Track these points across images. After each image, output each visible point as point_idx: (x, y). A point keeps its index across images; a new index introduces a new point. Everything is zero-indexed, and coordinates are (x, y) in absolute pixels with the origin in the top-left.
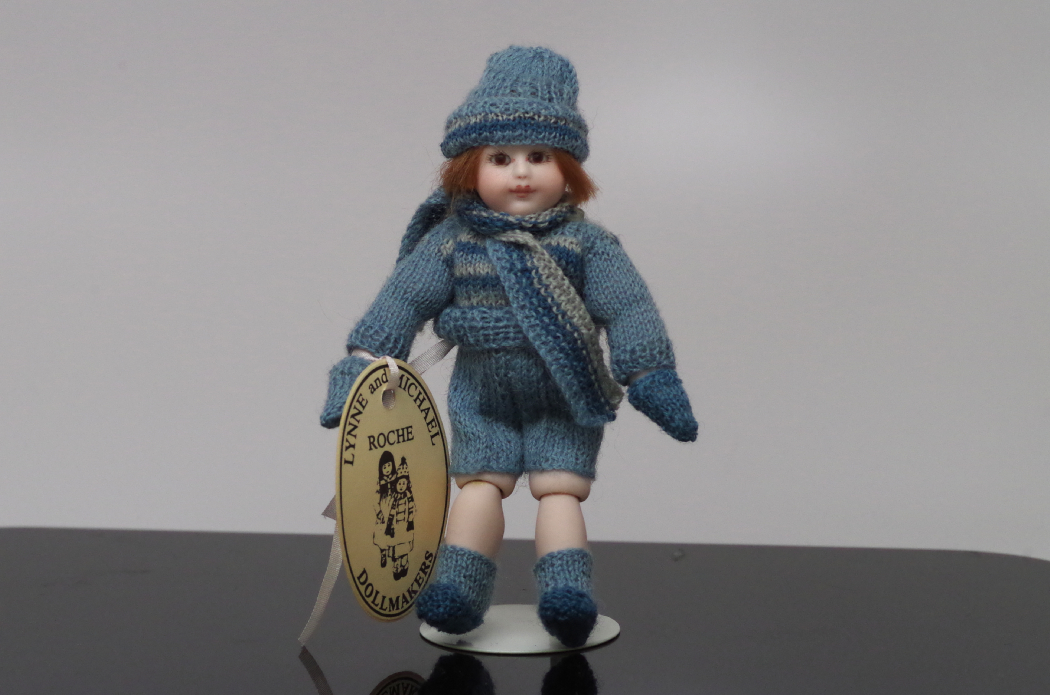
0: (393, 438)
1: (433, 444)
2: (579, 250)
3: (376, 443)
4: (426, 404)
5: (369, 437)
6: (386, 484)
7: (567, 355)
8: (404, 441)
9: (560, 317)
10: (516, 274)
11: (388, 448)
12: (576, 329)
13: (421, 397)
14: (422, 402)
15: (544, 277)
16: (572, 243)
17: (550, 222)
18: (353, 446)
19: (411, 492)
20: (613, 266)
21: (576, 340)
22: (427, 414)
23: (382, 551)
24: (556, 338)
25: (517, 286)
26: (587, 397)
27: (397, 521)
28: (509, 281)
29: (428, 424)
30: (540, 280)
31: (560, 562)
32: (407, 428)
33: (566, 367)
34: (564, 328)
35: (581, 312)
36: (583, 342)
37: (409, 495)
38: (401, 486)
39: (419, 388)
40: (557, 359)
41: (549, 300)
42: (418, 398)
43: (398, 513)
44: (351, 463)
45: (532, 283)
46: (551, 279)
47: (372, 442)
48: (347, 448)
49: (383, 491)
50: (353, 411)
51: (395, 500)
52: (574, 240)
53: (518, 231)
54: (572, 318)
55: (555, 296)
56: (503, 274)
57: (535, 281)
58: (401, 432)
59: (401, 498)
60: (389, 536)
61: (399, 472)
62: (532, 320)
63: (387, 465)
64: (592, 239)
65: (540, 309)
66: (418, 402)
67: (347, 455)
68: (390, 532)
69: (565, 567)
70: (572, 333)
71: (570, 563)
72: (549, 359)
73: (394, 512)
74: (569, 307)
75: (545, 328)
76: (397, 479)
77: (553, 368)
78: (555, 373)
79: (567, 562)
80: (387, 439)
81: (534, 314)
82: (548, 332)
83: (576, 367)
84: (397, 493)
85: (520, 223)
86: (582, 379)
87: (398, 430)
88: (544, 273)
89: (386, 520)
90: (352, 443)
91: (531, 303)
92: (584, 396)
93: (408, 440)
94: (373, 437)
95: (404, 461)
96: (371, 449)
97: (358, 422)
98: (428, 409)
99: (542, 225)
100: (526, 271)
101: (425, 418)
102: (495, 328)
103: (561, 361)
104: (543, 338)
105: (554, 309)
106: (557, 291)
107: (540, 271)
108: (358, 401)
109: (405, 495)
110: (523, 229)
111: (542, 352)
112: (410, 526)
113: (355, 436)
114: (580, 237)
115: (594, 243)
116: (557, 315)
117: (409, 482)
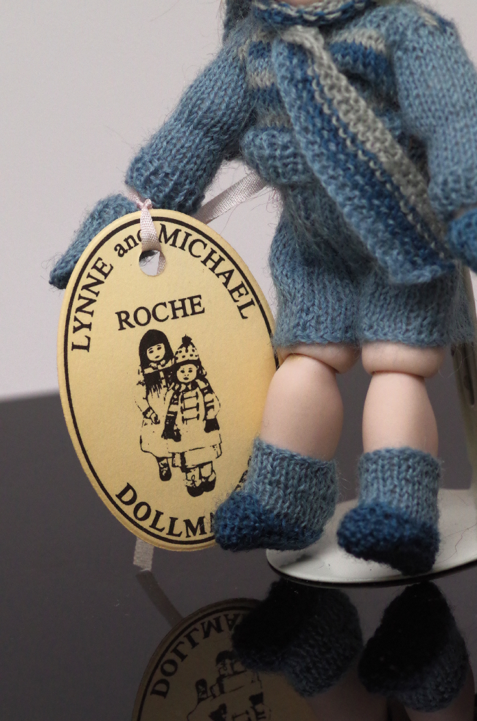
0: (162, 312)
1: (244, 317)
2: (381, 47)
3: (131, 320)
4: (226, 266)
5: (119, 314)
6: (157, 373)
7: (362, 190)
8: (185, 315)
9: (348, 142)
10: (296, 86)
11: (154, 325)
12: (374, 157)
13: (215, 257)
14: (217, 264)
15: (326, 89)
16: (370, 38)
17: (344, 11)
18: (89, 326)
19: (206, 381)
20: (427, 65)
21: (373, 172)
22: (228, 279)
23: (159, 459)
24: (346, 170)
25: (298, 102)
26: (403, 244)
27: (184, 420)
28: (289, 95)
29: (231, 292)
30: (322, 91)
31: (374, 466)
32: (191, 299)
33: (363, 207)
34: (356, 156)
35: (378, 134)
36: (383, 173)
37: (202, 385)
38: (186, 374)
39: (210, 245)
40: (350, 199)
41: (334, 121)
42: (209, 257)
43: (183, 410)
44: (87, 348)
45: (313, 98)
46: (335, 92)
47: (124, 320)
48: (76, 330)
49: (151, 382)
50: (85, 281)
51: (177, 392)
52: (374, 33)
53: (299, 27)
54: (363, 143)
55: (341, 115)
56: (283, 87)
57: (317, 95)
58: (178, 304)
59: (187, 390)
60: (171, 441)
61: (179, 356)
62: (316, 147)
63: (155, 348)
64: (401, 29)
65: (325, 133)
66: (210, 264)
67: (78, 338)
68: (171, 432)
69: (380, 475)
70: (367, 163)
71: (386, 467)
72: (339, 199)
73: (174, 408)
74: (361, 128)
75: (333, 157)
76: (177, 366)
77: (346, 210)
78: (350, 215)
79: (383, 466)
80: (152, 314)
81: (318, 140)
82: (337, 163)
83: (379, 207)
84: (180, 383)
85: (301, 17)
86: (391, 222)
87: (172, 303)
88: (326, 83)
89: (162, 419)
90: (86, 322)
91: (314, 125)
92: (397, 242)
93: (194, 313)
94: (127, 313)
95: (187, 341)
96: (122, 328)
97: (97, 294)
98: (231, 272)
99: (332, 16)
100: (306, 81)
101: (226, 284)
102: (282, 157)
103: (356, 201)
104: (331, 172)
105: (341, 132)
106: (344, 107)
107: (322, 82)
108: (95, 267)
109: (195, 385)
110: (307, 23)
111: (331, 190)
112: (212, 425)
113: (92, 313)
114: (383, 29)
115: (403, 34)
116: (345, 140)
117: (201, 368)
